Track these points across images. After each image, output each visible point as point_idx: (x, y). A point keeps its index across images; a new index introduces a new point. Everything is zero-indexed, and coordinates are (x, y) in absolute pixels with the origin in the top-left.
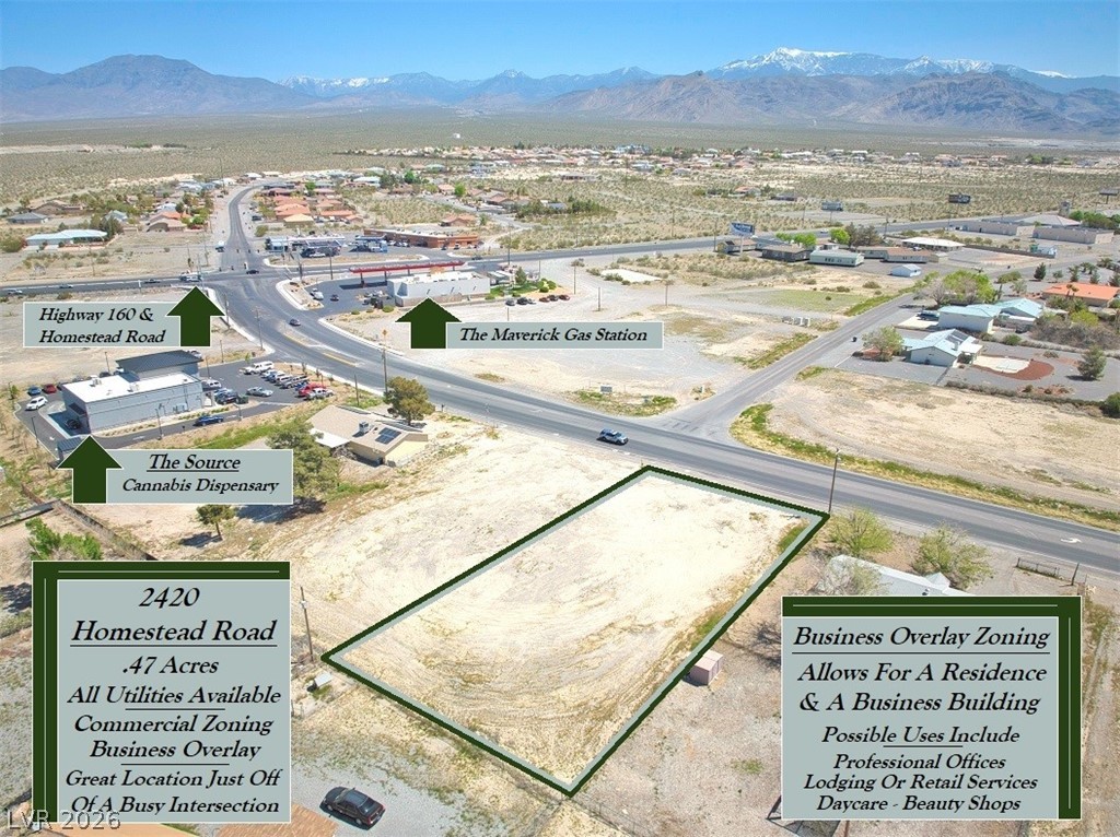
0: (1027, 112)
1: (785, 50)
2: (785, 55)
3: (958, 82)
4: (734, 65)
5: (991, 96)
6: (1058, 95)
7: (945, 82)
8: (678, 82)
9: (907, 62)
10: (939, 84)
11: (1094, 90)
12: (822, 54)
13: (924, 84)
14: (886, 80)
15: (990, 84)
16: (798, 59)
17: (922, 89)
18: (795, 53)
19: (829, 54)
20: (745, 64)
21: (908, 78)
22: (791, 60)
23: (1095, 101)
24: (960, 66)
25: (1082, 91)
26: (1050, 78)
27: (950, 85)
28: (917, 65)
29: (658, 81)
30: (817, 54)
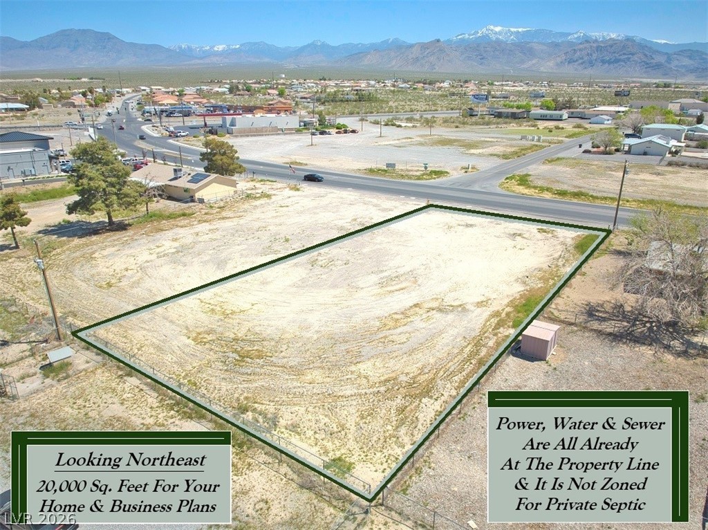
0: (647, 64)
1: (492, 27)
2: (492, 30)
3: (603, 45)
4: (460, 37)
5: (624, 54)
6: (667, 54)
7: (595, 45)
8: (424, 46)
9: (570, 34)
10: (591, 47)
11: (690, 50)
12: (515, 30)
13: (581, 46)
14: (557, 45)
15: (624, 47)
16: (500, 33)
17: (580, 50)
18: (498, 29)
19: (520, 30)
20: (467, 36)
21: (571, 44)
22: (496, 33)
23: (690, 57)
24: (603, 37)
25: (681, 51)
26: (661, 44)
27: (598, 47)
28: (576, 36)
29: (411, 46)
30: (512, 30)
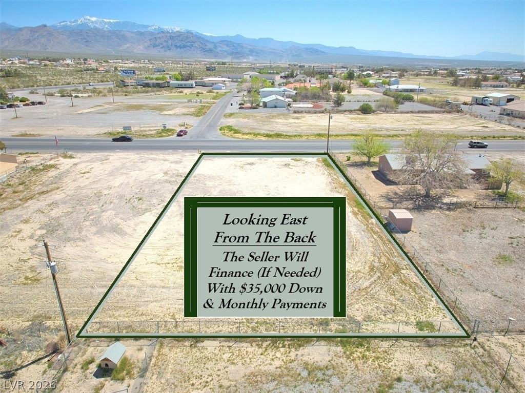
0: (204, 49)
1: (88, 17)
2: (89, 20)
3: (174, 35)
4: (63, 24)
5: (189, 42)
6: (213, 43)
7: (168, 35)
8: (33, 30)
9: (148, 26)
10: (166, 36)
11: (226, 40)
12: (108, 21)
13: (159, 35)
14: (142, 34)
15: (187, 37)
16: (96, 22)
17: (159, 38)
18: (94, 19)
19: (112, 21)
20: (69, 23)
21: (151, 33)
22: (92, 22)
23: (227, 45)
24: (172, 30)
25: (221, 41)
26: (208, 36)
27: (170, 36)
28: (153, 28)
29: (20, 30)
30: (105, 20)
